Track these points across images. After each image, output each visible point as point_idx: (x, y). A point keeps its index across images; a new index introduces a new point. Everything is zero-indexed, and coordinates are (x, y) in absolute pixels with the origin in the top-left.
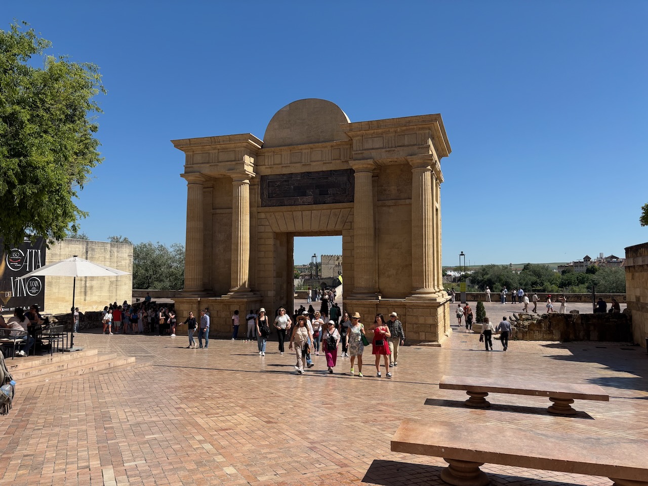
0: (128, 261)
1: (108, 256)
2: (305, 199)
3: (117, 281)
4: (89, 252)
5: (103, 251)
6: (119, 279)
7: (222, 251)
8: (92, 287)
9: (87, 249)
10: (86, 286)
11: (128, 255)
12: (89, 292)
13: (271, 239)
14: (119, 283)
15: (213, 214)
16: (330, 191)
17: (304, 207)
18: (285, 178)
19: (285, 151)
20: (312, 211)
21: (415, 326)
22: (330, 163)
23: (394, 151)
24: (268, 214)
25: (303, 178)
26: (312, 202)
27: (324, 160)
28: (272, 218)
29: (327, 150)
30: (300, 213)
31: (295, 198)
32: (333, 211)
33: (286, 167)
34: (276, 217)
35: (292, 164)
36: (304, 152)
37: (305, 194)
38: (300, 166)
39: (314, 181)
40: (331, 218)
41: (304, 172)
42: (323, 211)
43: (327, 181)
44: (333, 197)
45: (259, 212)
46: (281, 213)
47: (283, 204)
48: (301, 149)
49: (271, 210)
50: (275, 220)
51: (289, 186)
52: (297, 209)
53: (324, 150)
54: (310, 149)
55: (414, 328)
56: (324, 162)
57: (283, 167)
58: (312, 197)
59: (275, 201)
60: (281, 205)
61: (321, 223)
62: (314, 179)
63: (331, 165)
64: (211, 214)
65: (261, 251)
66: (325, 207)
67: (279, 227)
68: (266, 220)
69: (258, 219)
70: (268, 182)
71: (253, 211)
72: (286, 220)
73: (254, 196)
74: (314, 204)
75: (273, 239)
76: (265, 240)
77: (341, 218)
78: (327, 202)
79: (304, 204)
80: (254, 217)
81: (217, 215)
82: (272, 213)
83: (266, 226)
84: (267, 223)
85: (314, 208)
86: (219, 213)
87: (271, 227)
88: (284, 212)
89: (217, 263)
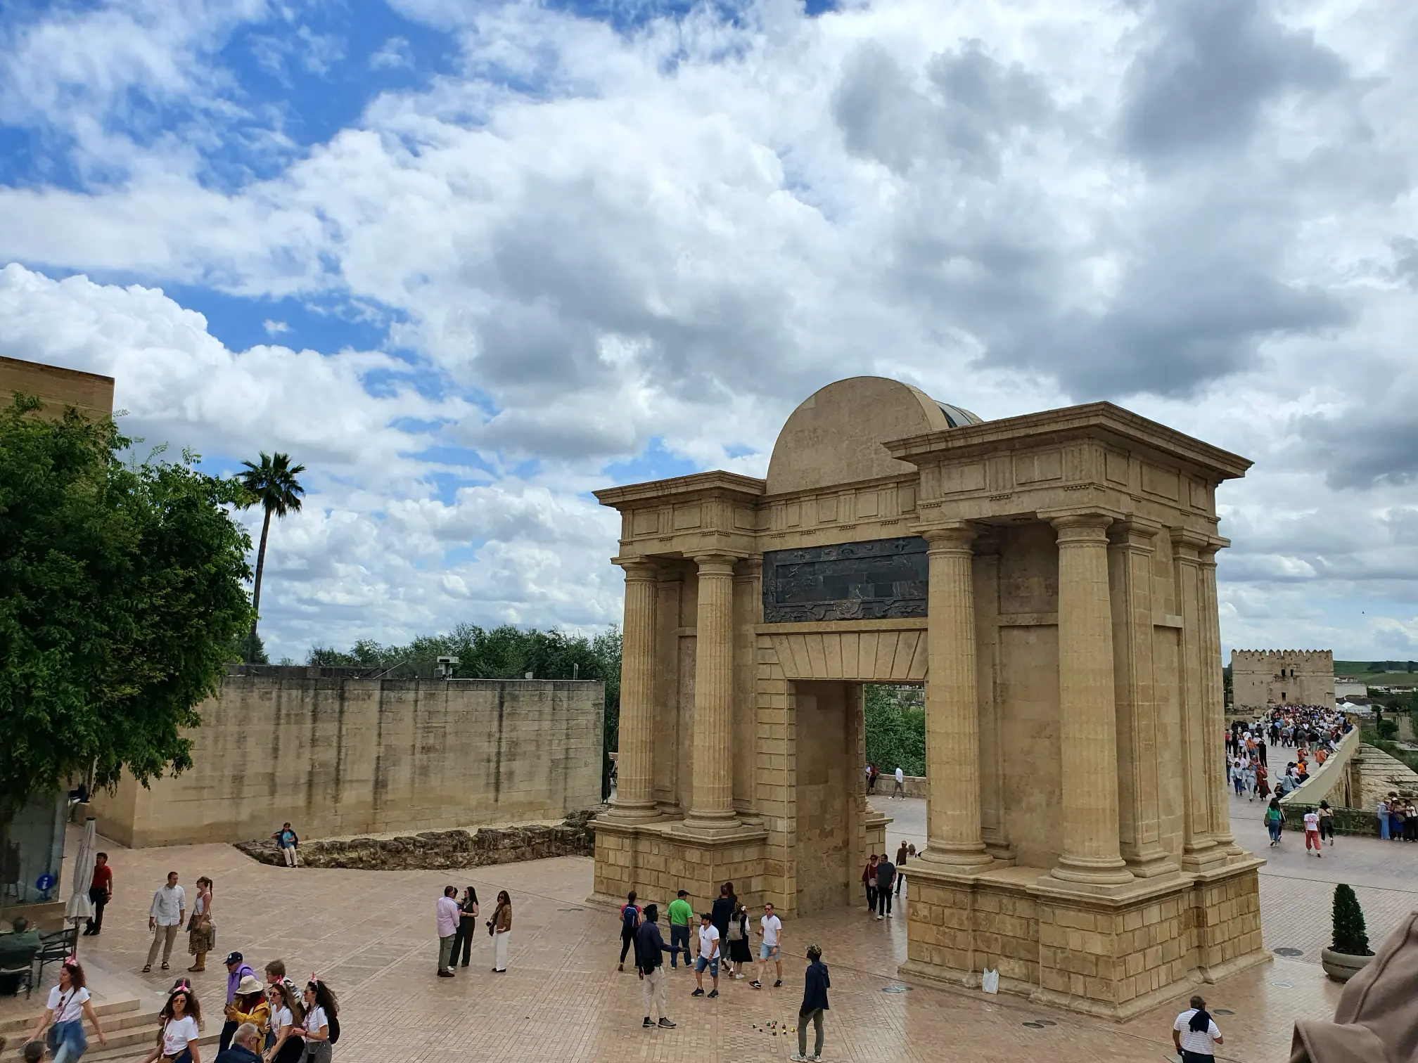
0: (592, 717)
1: (547, 709)
2: (846, 604)
3: (567, 758)
4: (506, 704)
5: (536, 699)
6: (572, 755)
8: (511, 774)
9: (501, 697)
10: (498, 772)
11: (594, 705)
12: (504, 785)
13: (783, 697)
14: (571, 763)
15: (680, 637)
16: (896, 588)
17: (844, 626)
18: (808, 557)
19: (806, 499)
20: (861, 635)
21: (1060, 955)
22: (895, 522)
23: (1008, 497)
24: (776, 640)
25: (840, 557)
26: (859, 612)
27: (882, 516)
28: (783, 648)
29: (889, 491)
30: (837, 637)
31: (827, 602)
32: (903, 635)
33: (809, 532)
34: (792, 644)
35: (819, 527)
36: (842, 498)
37: (844, 594)
38: (835, 531)
39: (864, 565)
40: (900, 652)
41: (845, 544)
42: (882, 635)
43: (890, 564)
44: (902, 603)
45: (759, 635)
46: (801, 638)
47: (803, 618)
48: (837, 492)
49: (781, 631)
50: (789, 652)
51: (815, 575)
52: (829, 630)
53: (884, 492)
54: (854, 491)
55: (1058, 961)
56: (883, 519)
57: (803, 533)
58: (860, 600)
59: (788, 610)
60: (798, 619)
61: (879, 662)
62: (863, 561)
63: (897, 527)
64: (677, 637)
65: (764, 723)
66: (887, 627)
67: (797, 669)
68: (774, 652)
69: (759, 649)
70: (775, 567)
71: (748, 631)
72: (811, 655)
73: (750, 598)
74: (862, 618)
75: (787, 694)
76: (771, 699)
77: (922, 654)
78: (889, 613)
79: (844, 616)
80: (750, 645)
81: (687, 640)
82: (784, 637)
83: (773, 666)
84: (775, 660)
85: (863, 629)
86: (690, 634)
87: (782, 667)
88: (806, 636)
89: (686, 744)
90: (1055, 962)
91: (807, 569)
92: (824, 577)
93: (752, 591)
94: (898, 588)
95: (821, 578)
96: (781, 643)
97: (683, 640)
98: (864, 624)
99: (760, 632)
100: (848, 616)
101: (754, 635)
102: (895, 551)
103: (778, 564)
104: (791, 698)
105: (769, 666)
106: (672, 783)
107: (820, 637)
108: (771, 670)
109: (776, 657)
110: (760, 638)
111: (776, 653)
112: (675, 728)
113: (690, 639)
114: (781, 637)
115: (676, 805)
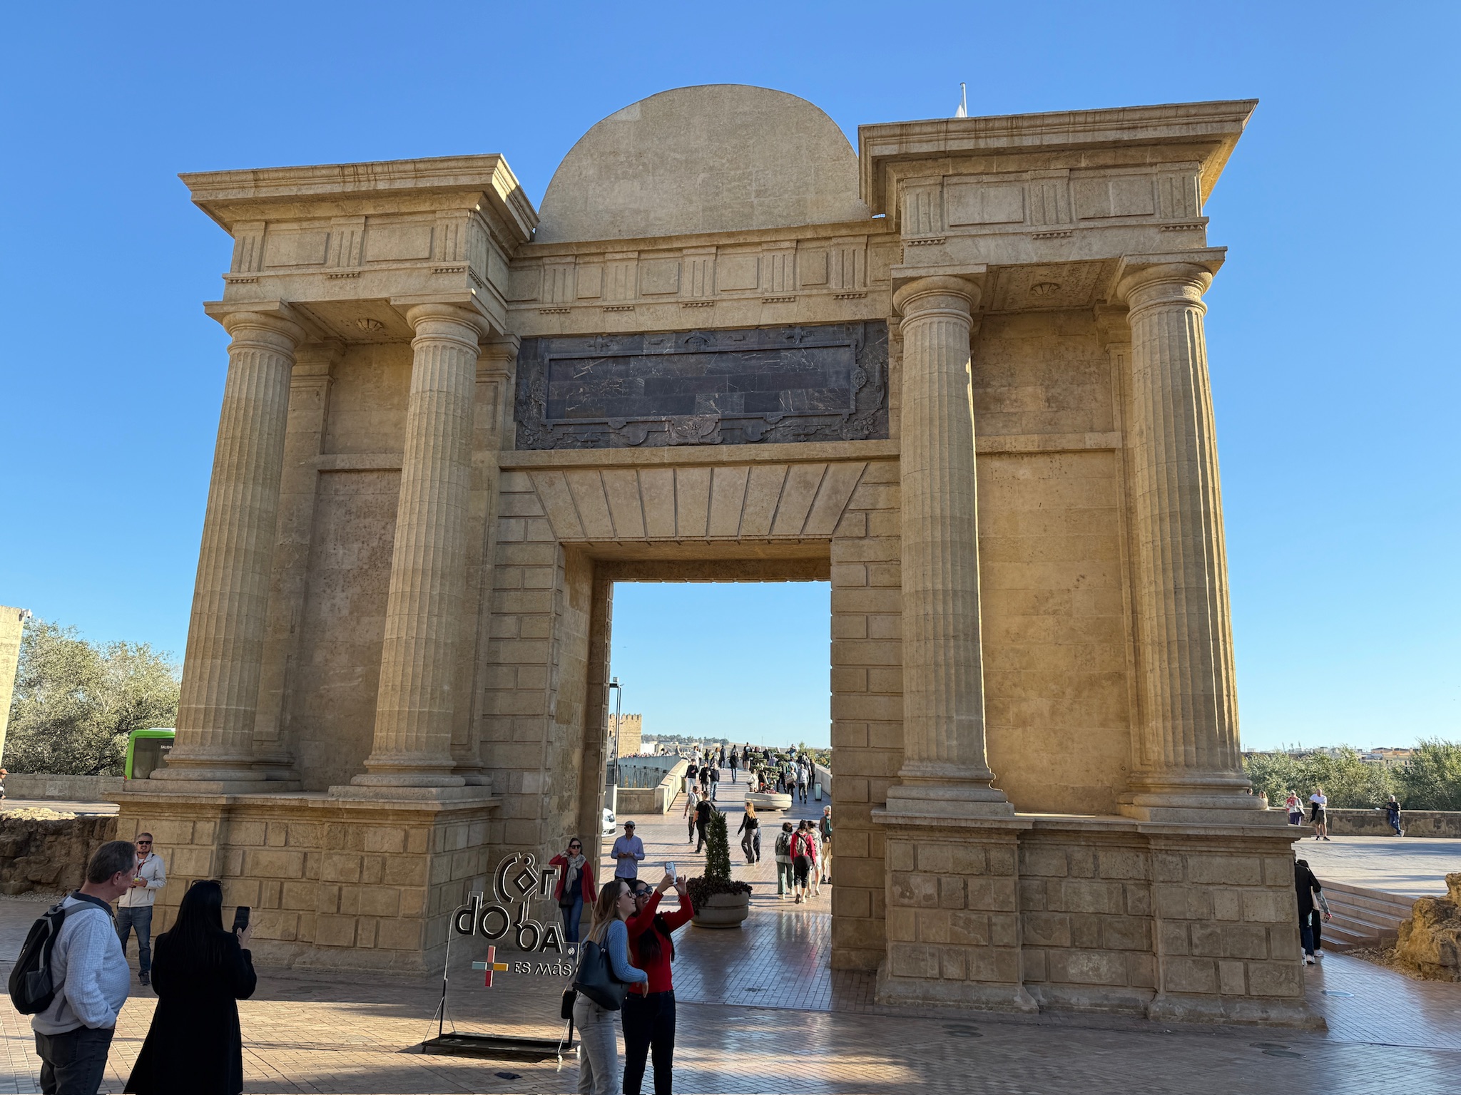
2: (689, 422)
7: (345, 612)
13: (549, 570)
15: (321, 472)
16: (787, 398)
17: (686, 453)
18: (615, 349)
19: (618, 256)
20: (717, 470)
21: (1198, 933)
22: (791, 300)
23: (1066, 235)
24: (541, 478)
25: (682, 350)
26: (715, 434)
27: (766, 290)
28: (557, 491)
29: (780, 254)
30: (668, 474)
31: (652, 418)
32: (796, 469)
33: (619, 309)
34: (574, 486)
35: (642, 301)
36: (689, 260)
37: (687, 407)
38: (673, 308)
39: (726, 364)
40: (789, 495)
41: (690, 330)
42: (757, 470)
43: (776, 364)
44: (799, 421)
45: (503, 470)
46: (593, 475)
47: (601, 443)
48: (680, 249)
49: (556, 462)
50: (569, 498)
51: (628, 376)
52: (656, 460)
53: (768, 255)
54: (714, 250)
55: (1195, 940)
56: (767, 295)
57: (608, 309)
58: (717, 417)
59: (571, 429)
60: (593, 443)
61: (749, 510)
62: (725, 357)
63: (793, 306)
64: (315, 471)
65: (505, 614)
66: (766, 456)
67: (582, 524)
68: (534, 497)
69: (502, 493)
70: (546, 361)
71: (483, 462)
72: (612, 501)
73: (490, 407)
74: (722, 443)
75: (555, 567)
76: (523, 574)
77: (830, 497)
78: (772, 436)
79: (686, 441)
80: (485, 486)
81: (336, 477)
82: (559, 474)
83: (530, 521)
84: (537, 510)
85: (725, 459)
86: (347, 467)
87: (549, 521)
88: (605, 472)
89: (319, 657)
90: (1190, 943)
91: (614, 368)
92: (647, 382)
93: (496, 398)
94: (788, 400)
95: (641, 381)
96: (551, 484)
97: (326, 477)
98: (725, 452)
99: (507, 464)
100: (693, 439)
101: (498, 469)
102: (787, 344)
103: (552, 356)
104: (562, 573)
105: (523, 521)
106: (282, 727)
107: (633, 472)
108: (526, 527)
109: (538, 505)
110: (506, 475)
111: (540, 500)
112: (297, 630)
113: (344, 476)
114: (551, 474)
115: (288, 765)
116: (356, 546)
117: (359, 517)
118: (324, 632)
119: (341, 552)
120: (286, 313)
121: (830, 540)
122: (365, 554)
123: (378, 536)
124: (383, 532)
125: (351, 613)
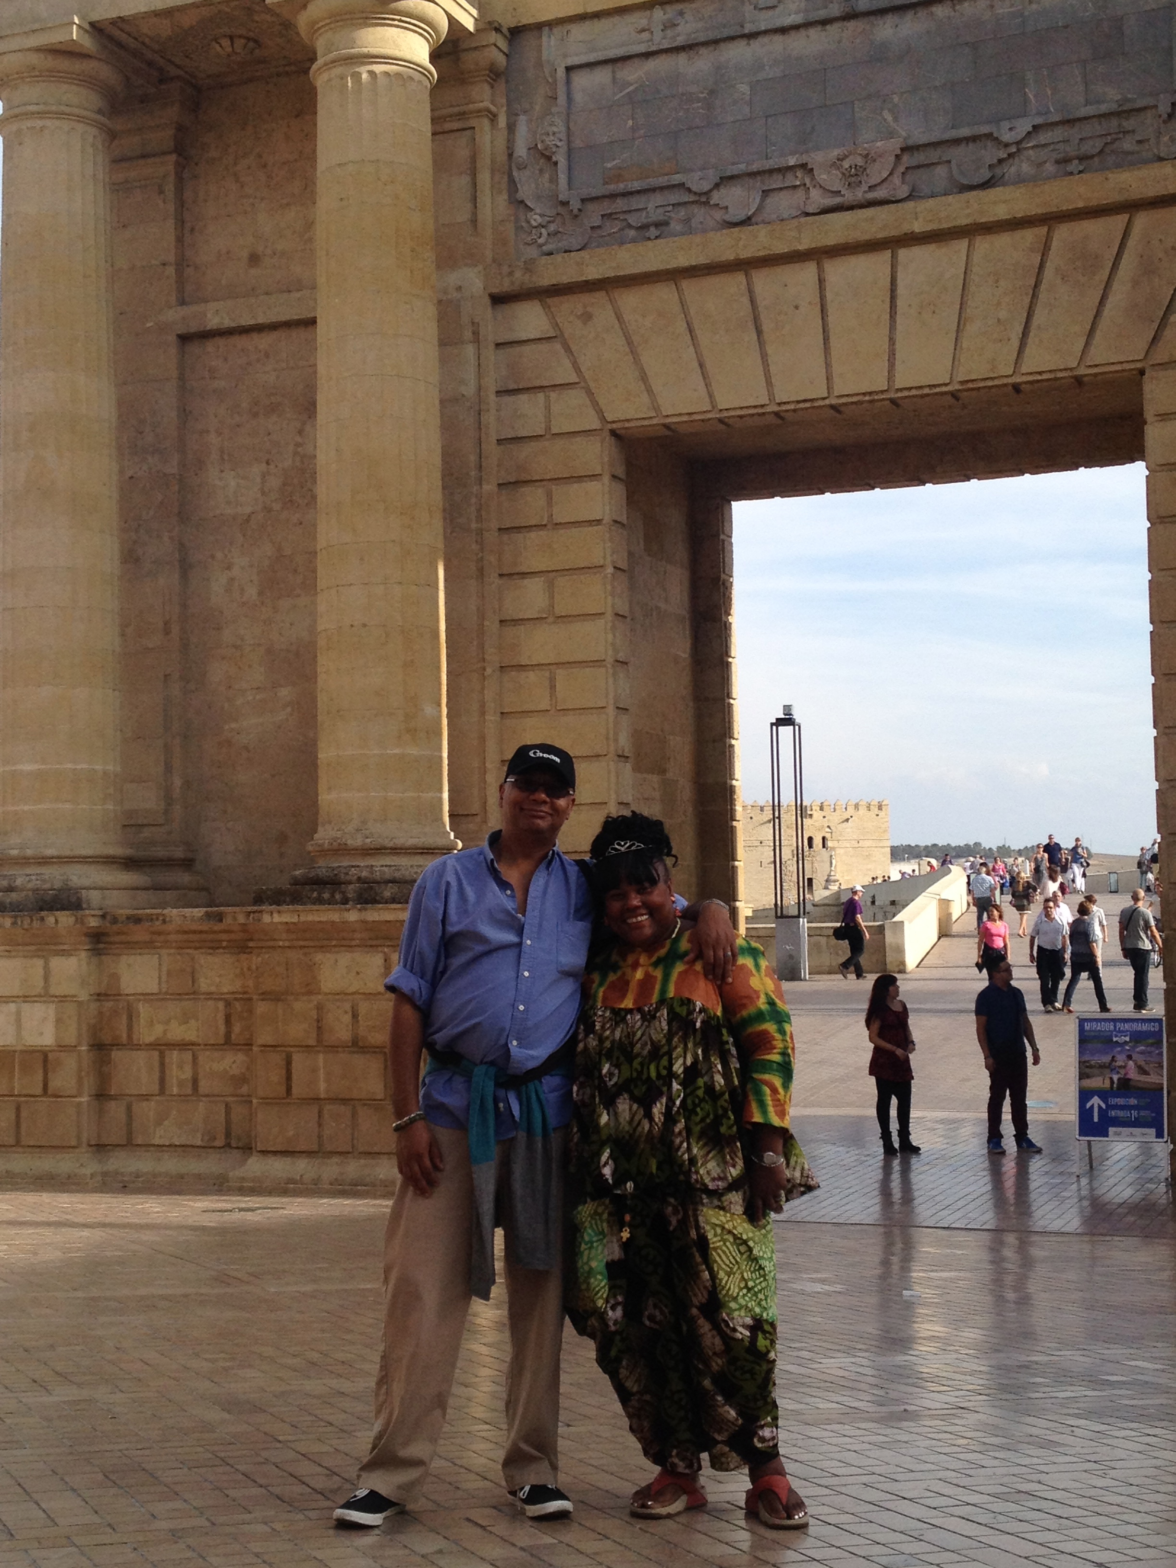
2: (843, 162)
7: (252, 592)
13: (593, 486)
15: (185, 339)
17: (841, 227)
18: (689, 29)
20: (903, 253)
24: (567, 306)
25: (822, 15)
26: (896, 180)
28: (597, 330)
30: (808, 272)
31: (769, 163)
32: (1063, 233)
37: (836, 130)
39: (910, 29)
40: (1052, 290)
42: (983, 245)
44: (1066, 131)
45: (498, 300)
46: (665, 293)
47: (674, 227)
49: (593, 273)
50: (622, 341)
51: (717, 82)
52: (781, 248)
58: (898, 143)
59: (615, 205)
60: (658, 229)
61: (971, 329)
62: (908, 15)
64: (172, 338)
65: (524, 575)
66: (1001, 212)
67: (649, 391)
68: (558, 346)
69: (498, 345)
70: (561, 73)
71: (459, 289)
72: (704, 339)
73: (465, 180)
74: (909, 198)
75: (606, 479)
76: (549, 496)
77: (1136, 283)
78: (1011, 170)
79: (838, 200)
80: (468, 334)
81: (210, 346)
82: (600, 297)
83: (553, 395)
84: (564, 373)
85: (918, 227)
86: (228, 323)
87: (590, 393)
88: (686, 284)
89: (217, 672)
91: (689, 68)
92: (755, 89)
93: (473, 159)
96: (587, 317)
97: (194, 348)
98: (918, 215)
99: (504, 287)
100: (849, 196)
101: (487, 301)
103: (570, 62)
104: (620, 490)
105: (541, 396)
106: (169, 800)
107: (740, 278)
108: (548, 408)
109: (567, 363)
110: (505, 307)
111: (568, 349)
112: (175, 629)
113: (221, 342)
114: (586, 298)
115: (187, 864)
116: (257, 470)
117: (256, 415)
118: (219, 629)
119: (233, 483)
120: (88, 43)
121: (1142, 372)
122: (274, 482)
123: (291, 448)
124: (299, 439)
125: (261, 593)
